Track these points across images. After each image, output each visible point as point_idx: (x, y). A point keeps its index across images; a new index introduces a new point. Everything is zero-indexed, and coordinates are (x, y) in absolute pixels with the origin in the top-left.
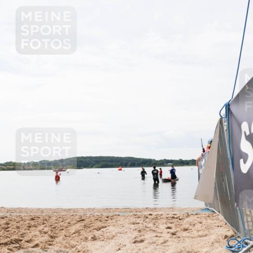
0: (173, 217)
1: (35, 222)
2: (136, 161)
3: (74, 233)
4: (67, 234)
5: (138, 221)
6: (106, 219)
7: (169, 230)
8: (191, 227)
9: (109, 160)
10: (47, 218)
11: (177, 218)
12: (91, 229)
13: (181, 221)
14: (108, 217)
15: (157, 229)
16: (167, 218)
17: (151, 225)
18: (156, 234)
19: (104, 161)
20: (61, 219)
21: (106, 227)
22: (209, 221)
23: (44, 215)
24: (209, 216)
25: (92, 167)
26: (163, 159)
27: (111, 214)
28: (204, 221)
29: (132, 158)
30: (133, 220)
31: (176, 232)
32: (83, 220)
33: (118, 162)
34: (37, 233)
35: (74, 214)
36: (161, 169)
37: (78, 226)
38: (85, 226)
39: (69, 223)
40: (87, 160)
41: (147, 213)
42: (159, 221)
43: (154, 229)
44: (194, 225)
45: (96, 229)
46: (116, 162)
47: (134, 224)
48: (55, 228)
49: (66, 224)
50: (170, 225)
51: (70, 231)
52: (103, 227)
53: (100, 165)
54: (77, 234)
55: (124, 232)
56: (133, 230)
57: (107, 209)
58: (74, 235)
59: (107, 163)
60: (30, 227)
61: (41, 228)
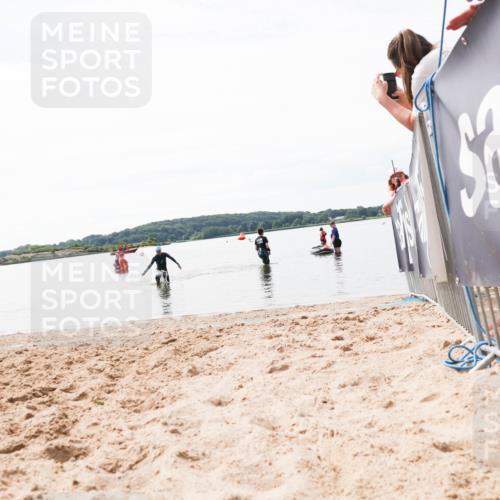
0: (347, 319)
1: (80, 353)
2: (273, 218)
3: (156, 366)
4: (142, 370)
5: (279, 333)
6: (218, 334)
7: (338, 343)
8: (380, 334)
9: (219, 221)
10: (104, 343)
11: (354, 319)
12: (189, 355)
13: (363, 324)
14: (221, 330)
15: (315, 342)
16: (335, 320)
17: (303, 337)
18: (313, 353)
19: (209, 225)
20: (131, 344)
21: (216, 349)
22: (417, 318)
23: (99, 338)
24: (416, 310)
25: (187, 239)
26: (325, 209)
27: (227, 325)
28: (407, 320)
29: (264, 213)
30: (270, 330)
31: (351, 345)
32: (174, 340)
33: (238, 223)
34: (84, 373)
35: (157, 331)
36: (321, 229)
37: (164, 352)
38: (177, 351)
39: (146, 349)
40: (175, 226)
41: (297, 316)
42: (320, 328)
43: (308, 343)
44: (387, 328)
45: (197, 355)
46: (233, 224)
47: (271, 338)
48: (118, 360)
49: (140, 352)
50: (339, 333)
51: (147, 363)
52: (211, 350)
53: (202, 234)
54: (161, 367)
55: (251, 354)
56: (269, 349)
57: (220, 315)
58: (156, 369)
59: (216, 228)
60: (71, 363)
61: (91, 363)
